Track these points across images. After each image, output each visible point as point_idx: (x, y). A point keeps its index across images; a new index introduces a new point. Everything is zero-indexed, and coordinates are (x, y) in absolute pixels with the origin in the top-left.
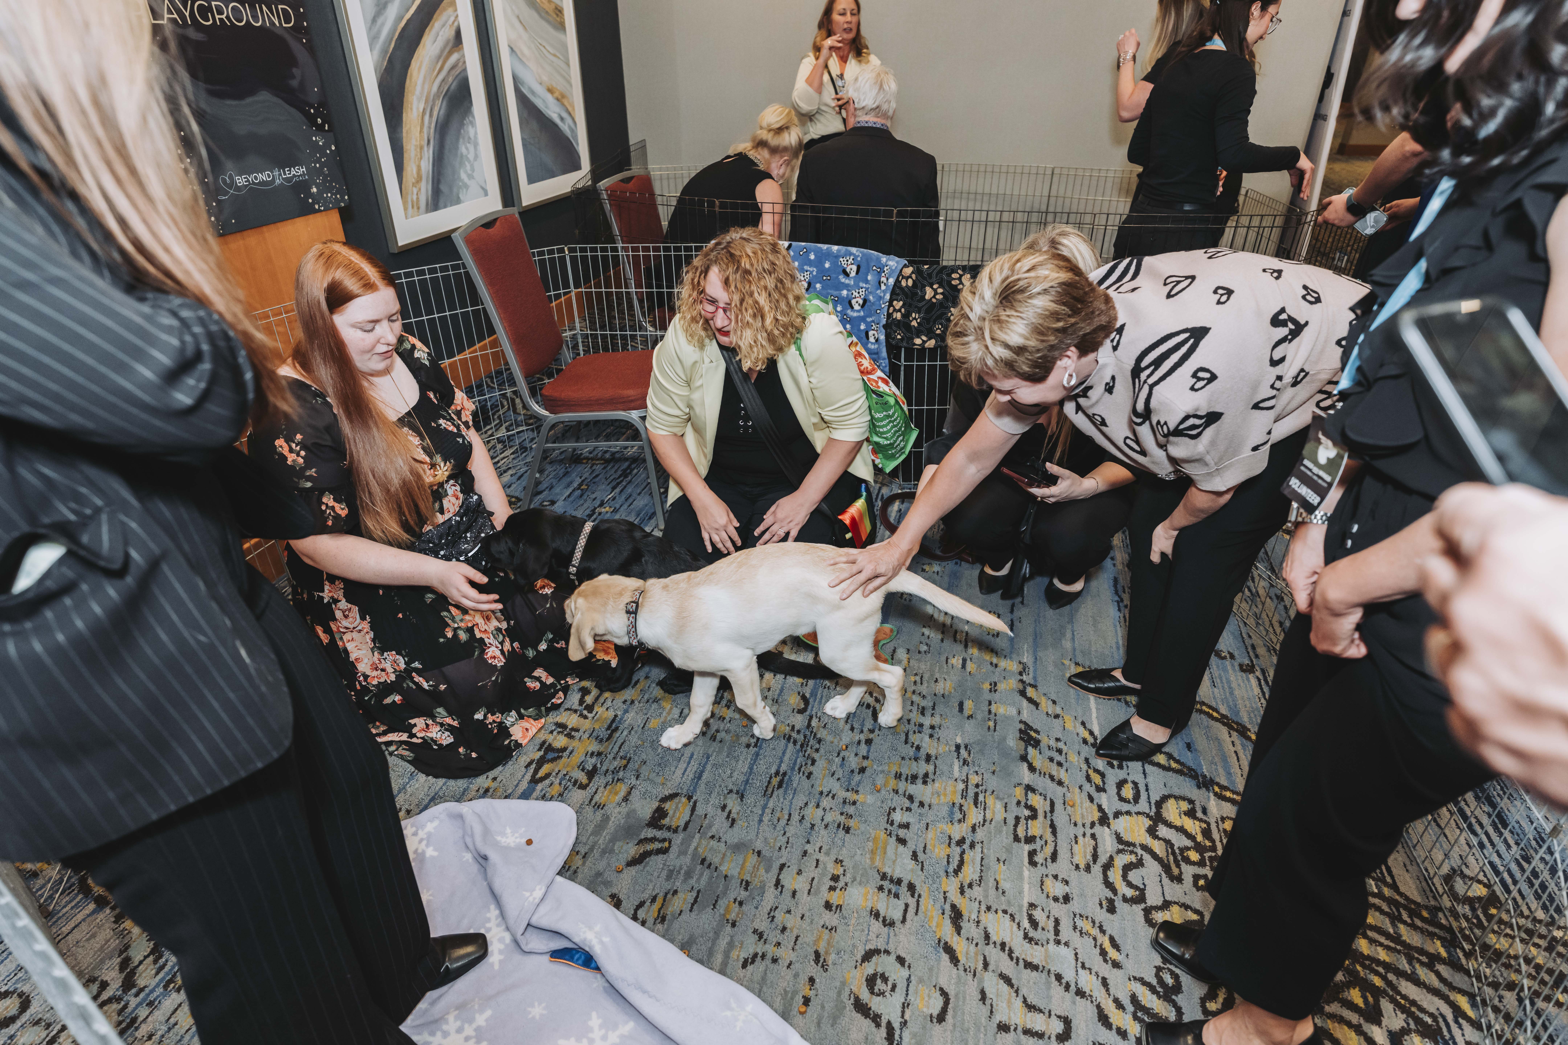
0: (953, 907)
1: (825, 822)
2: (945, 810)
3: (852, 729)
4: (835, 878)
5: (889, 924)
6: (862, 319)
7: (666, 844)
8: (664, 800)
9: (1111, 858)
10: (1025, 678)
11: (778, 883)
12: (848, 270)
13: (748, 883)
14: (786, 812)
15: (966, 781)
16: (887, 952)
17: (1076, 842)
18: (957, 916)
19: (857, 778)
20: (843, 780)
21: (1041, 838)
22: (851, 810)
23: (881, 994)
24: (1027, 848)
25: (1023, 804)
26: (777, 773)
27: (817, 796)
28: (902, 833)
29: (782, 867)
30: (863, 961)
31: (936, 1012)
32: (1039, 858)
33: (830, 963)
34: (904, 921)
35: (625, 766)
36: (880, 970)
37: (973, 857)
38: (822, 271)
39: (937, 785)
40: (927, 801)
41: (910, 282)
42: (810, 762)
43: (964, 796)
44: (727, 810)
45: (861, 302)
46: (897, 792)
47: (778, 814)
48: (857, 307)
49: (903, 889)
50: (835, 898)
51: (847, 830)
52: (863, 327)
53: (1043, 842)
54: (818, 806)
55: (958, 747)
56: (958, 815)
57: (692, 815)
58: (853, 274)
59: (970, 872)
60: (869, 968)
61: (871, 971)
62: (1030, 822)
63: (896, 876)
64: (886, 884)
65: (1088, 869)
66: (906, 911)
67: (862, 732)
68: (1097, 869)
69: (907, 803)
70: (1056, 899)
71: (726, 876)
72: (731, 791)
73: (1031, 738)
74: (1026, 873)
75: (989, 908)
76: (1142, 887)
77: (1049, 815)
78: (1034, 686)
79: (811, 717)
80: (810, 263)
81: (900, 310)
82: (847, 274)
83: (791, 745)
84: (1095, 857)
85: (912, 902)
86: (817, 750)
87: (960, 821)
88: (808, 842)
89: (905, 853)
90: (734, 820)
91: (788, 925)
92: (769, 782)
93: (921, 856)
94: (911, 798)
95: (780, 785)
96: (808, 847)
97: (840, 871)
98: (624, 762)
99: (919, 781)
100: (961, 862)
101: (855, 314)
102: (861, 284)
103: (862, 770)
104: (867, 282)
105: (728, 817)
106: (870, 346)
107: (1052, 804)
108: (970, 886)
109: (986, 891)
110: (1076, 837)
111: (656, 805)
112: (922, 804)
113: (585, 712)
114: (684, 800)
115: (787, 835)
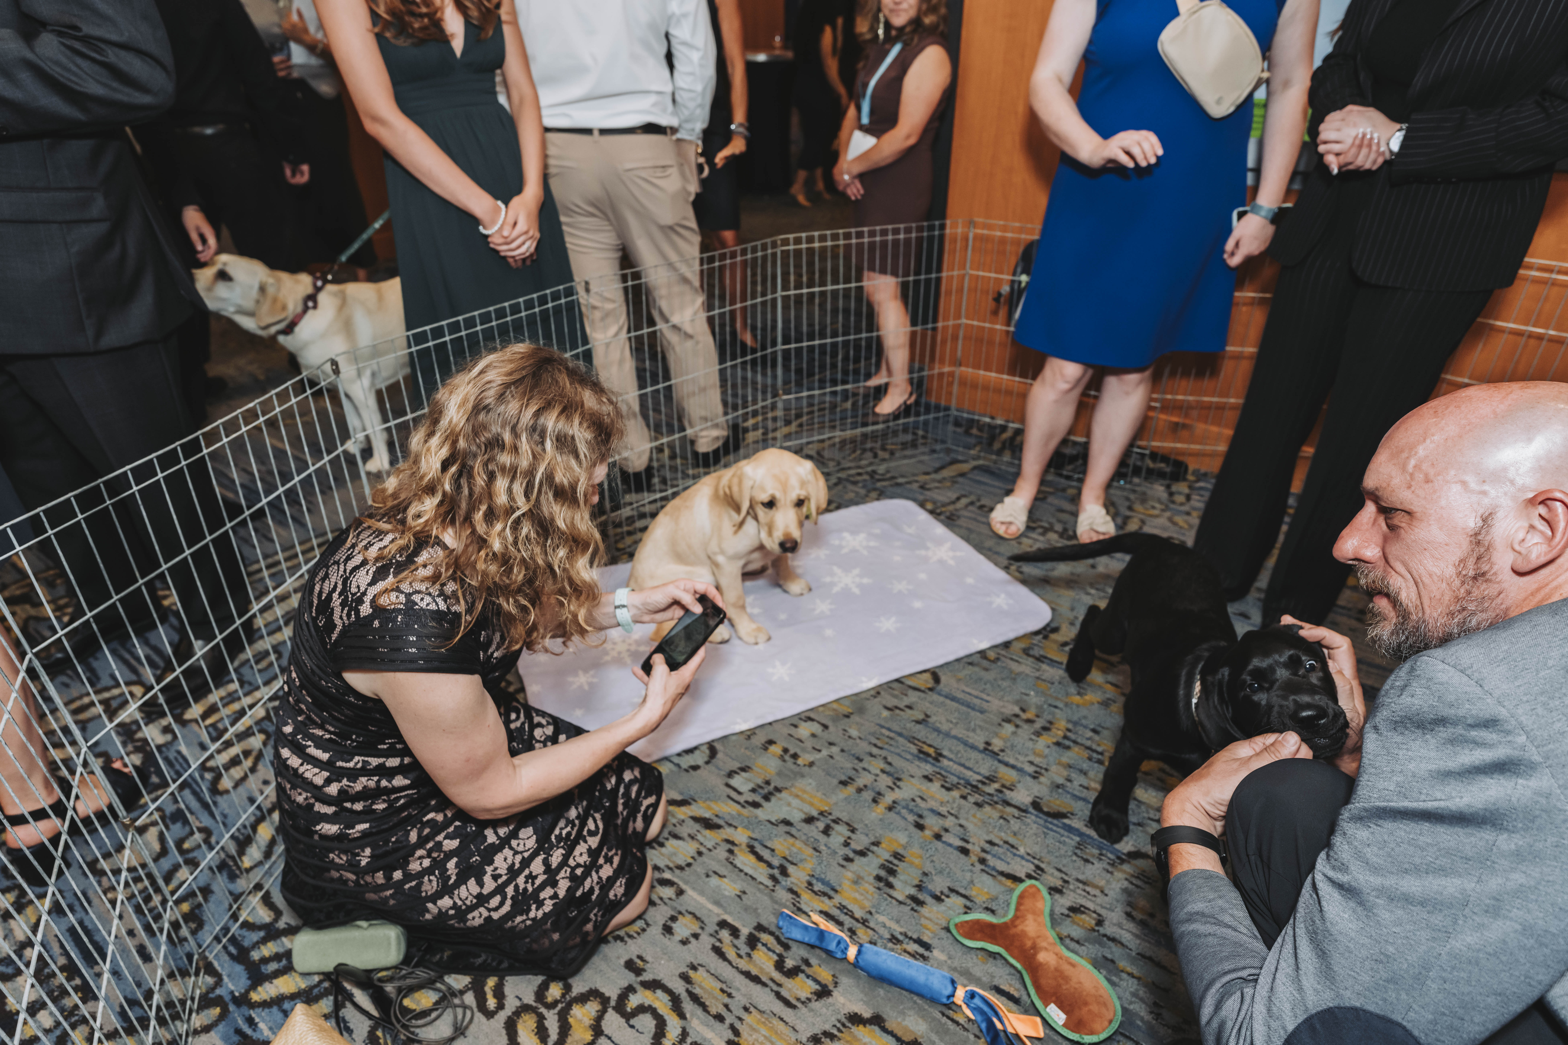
0: (719, 827)
2: (831, 877)
3: (991, 843)
4: (795, 756)
5: (731, 774)
9: (682, 1016)
15: (864, 922)
16: (707, 763)
17: (722, 990)
18: (708, 824)
19: (911, 818)
21: (749, 955)
24: (745, 931)
25: (804, 967)
32: (725, 934)
34: (728, 785)
37: (761, 873)
39: (872, 889)
40: (851, 866)
43: (842, 908)
46: (874, 844)
49: (757, 798)
50: (776, 749)
51: (844, 783)
53: (742, 953)
54: (883, 771)
55: (927, 946)
56: (818, 886)
59: (745, 860)
62: (776, 958)
63: (773, 799)
65: (685, 978)
66: (735, 790)
68: (679, 987)
70: (673, 919)
74: (716, 909)
75: (700, 853)
76: (632, 1022)
77: (775, 988)
84: (695, 999)
85: (742, 799)
86: (964, 797)
87: (810, 884)
89: (796, 816)
93: (783, 828)
97: (800, 761)
99: (883, 873)
100: (760, 858)
103: (920, 827)
107: (787, 1003)
108: (731, 852)
109: (719, 861)
110: (730, 995)
112: (848, 859)
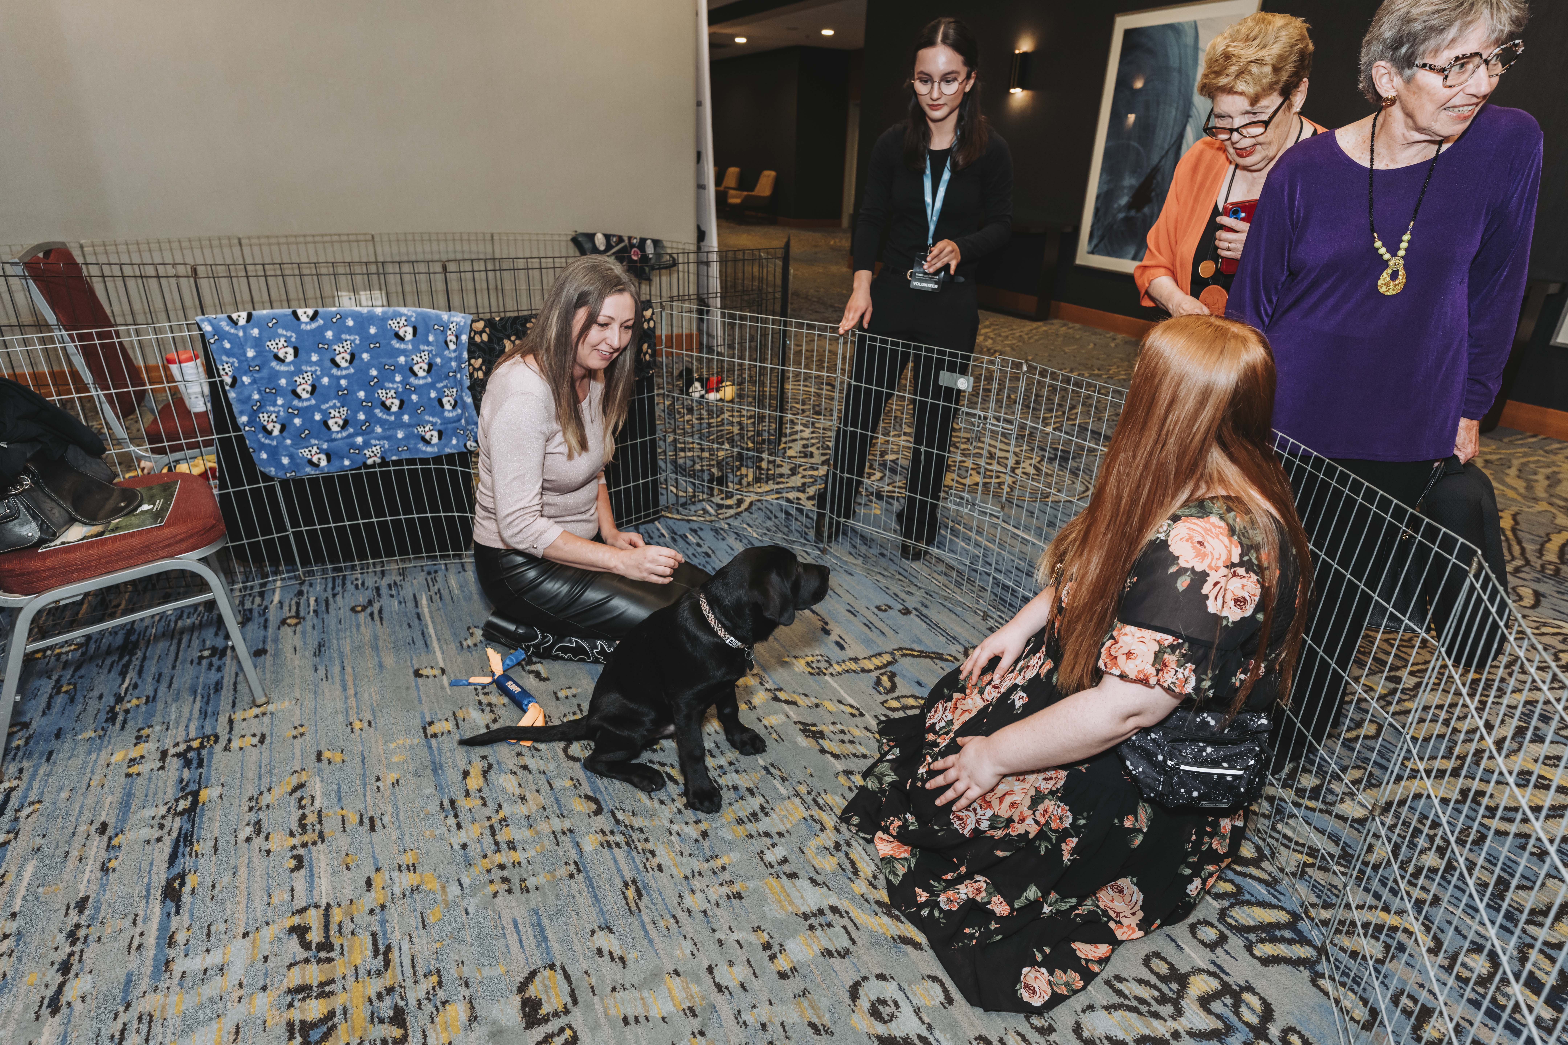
1: (713, 902)
6: (432, 386)
7: (568, 1033)
8: (522, 988)
10: (767, 686)
11: (719, 988)
12: (401, 333)
13: (691, 1009)
14: (667, 916)
20: (695, 853)
22: (727, 876)
23: (892, 1017)
26: (626, 885)
27: (685, 883)
28: (786, 868)
29: (710, 970)
30: (854, 1001)
31: (942, 998)
33: (829, 1024)
35: (440, 983)
36: (873, 998)
38: (367, 339)
41: (485, 337)
42: (649, 855)
44: (606, 953)
45: (426, 367)
47: (662, 924)
48: (421, 374)
52: (433, 394)
57: (570, 983)
58: (409, 337)
60: (864, 1003)
61: (868, 1005)
64: (812, 921)
67: (673, 800)
69: (768, 841)
71: (663, 1018)
72: (593, 932)
73: (814, 732)
78: (781, 690)
79: (613, 813)
80: (349, 331)
81: (480, 369)
82: (401, 339)
83: (616, 850)
88: (714, 931)
90: (622, 959)
91: (764, 1019)
92: (626, 898)
94: (767, 834)
95: (640, 895)
96: (717, 935)
98: (434, 979)
101: (421, 382)
102: (422, 347)
104: (429, 344)
105: (613, 959)
106: (446, 414)
111: (517, 1000)
113: (323, 954)
114: (548, 973)
115: (689, 936)
